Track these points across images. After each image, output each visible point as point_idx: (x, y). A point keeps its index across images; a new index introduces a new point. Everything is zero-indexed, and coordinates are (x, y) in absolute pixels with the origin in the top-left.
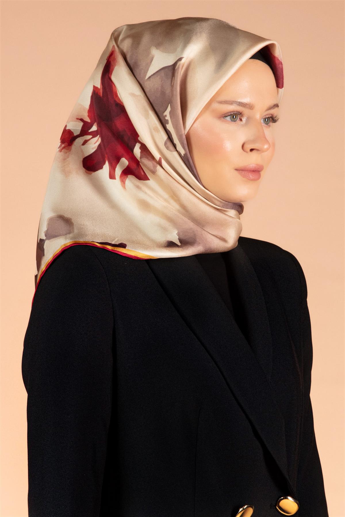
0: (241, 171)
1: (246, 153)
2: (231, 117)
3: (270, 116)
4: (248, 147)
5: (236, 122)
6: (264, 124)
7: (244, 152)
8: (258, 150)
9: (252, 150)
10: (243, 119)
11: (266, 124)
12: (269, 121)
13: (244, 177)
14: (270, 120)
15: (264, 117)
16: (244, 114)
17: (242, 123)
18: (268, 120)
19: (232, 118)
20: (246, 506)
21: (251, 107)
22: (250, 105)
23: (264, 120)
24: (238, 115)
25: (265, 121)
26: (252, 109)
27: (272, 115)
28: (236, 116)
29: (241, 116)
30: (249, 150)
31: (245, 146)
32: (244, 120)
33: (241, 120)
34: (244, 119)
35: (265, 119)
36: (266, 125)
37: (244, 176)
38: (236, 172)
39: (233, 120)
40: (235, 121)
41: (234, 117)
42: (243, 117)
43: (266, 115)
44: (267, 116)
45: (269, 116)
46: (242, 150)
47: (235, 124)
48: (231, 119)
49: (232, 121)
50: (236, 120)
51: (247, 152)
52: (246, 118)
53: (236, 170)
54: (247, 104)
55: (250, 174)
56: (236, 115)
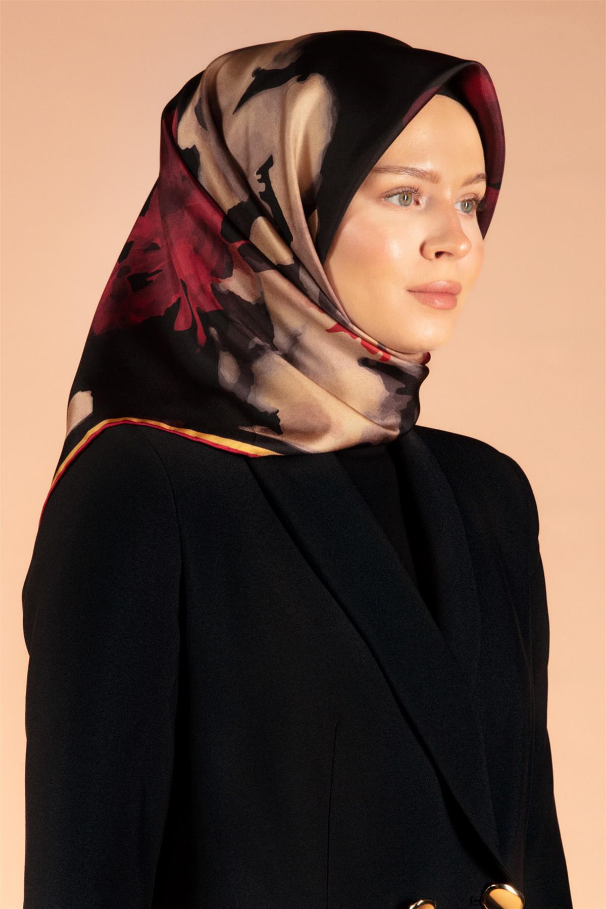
0: (418, 294)
1: (428, 261)
2: (400, 198)
3: (473, 197)
4: (432, 250)
5: (409, 207)
6: (461, 213)
7: (424, 259)
8: (449, 254)
9: (438, 254)
10: (421, 202)
11: (465, 212)
12: (470, 207)
13: (424, 304)
14: (472, 204)
15: (462, 199)
16: (423, 192)
17: (418, 208)
18: (469, 205)
19: (402, 200)
20: (421, 902)
21: (435, 178)
22: (432, 175)
23: (462, 205)
24: (413, 194)
25: (464, 206)
26: (437, 182)
27: (475, 195)
28: (410, 197)
29: (416, 195)
30: (433, 256)
31: (426, 248)
32: (423, 203)
33: (417, 203)
34: (423, 201)
35: (464, 202)
36: (464, 214)
37: (424, 302)
38: (409, 295)
39: (403, 203)
40: (406, 205)
41: (406, 198)
42: (421, 197)
43: (464, 196)
44: (467, 198)
45: (471, 198)
46: (422, 257)
47: (407, 210)
48: (400, 201)
49: (402, 205)
50: (408, 202)
51: (430, 260)
52: (427, 199)
53: (410, 291)
54: (426, 172)
55: (435, 298)
56: (409, 194)
